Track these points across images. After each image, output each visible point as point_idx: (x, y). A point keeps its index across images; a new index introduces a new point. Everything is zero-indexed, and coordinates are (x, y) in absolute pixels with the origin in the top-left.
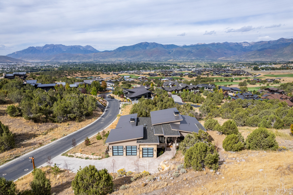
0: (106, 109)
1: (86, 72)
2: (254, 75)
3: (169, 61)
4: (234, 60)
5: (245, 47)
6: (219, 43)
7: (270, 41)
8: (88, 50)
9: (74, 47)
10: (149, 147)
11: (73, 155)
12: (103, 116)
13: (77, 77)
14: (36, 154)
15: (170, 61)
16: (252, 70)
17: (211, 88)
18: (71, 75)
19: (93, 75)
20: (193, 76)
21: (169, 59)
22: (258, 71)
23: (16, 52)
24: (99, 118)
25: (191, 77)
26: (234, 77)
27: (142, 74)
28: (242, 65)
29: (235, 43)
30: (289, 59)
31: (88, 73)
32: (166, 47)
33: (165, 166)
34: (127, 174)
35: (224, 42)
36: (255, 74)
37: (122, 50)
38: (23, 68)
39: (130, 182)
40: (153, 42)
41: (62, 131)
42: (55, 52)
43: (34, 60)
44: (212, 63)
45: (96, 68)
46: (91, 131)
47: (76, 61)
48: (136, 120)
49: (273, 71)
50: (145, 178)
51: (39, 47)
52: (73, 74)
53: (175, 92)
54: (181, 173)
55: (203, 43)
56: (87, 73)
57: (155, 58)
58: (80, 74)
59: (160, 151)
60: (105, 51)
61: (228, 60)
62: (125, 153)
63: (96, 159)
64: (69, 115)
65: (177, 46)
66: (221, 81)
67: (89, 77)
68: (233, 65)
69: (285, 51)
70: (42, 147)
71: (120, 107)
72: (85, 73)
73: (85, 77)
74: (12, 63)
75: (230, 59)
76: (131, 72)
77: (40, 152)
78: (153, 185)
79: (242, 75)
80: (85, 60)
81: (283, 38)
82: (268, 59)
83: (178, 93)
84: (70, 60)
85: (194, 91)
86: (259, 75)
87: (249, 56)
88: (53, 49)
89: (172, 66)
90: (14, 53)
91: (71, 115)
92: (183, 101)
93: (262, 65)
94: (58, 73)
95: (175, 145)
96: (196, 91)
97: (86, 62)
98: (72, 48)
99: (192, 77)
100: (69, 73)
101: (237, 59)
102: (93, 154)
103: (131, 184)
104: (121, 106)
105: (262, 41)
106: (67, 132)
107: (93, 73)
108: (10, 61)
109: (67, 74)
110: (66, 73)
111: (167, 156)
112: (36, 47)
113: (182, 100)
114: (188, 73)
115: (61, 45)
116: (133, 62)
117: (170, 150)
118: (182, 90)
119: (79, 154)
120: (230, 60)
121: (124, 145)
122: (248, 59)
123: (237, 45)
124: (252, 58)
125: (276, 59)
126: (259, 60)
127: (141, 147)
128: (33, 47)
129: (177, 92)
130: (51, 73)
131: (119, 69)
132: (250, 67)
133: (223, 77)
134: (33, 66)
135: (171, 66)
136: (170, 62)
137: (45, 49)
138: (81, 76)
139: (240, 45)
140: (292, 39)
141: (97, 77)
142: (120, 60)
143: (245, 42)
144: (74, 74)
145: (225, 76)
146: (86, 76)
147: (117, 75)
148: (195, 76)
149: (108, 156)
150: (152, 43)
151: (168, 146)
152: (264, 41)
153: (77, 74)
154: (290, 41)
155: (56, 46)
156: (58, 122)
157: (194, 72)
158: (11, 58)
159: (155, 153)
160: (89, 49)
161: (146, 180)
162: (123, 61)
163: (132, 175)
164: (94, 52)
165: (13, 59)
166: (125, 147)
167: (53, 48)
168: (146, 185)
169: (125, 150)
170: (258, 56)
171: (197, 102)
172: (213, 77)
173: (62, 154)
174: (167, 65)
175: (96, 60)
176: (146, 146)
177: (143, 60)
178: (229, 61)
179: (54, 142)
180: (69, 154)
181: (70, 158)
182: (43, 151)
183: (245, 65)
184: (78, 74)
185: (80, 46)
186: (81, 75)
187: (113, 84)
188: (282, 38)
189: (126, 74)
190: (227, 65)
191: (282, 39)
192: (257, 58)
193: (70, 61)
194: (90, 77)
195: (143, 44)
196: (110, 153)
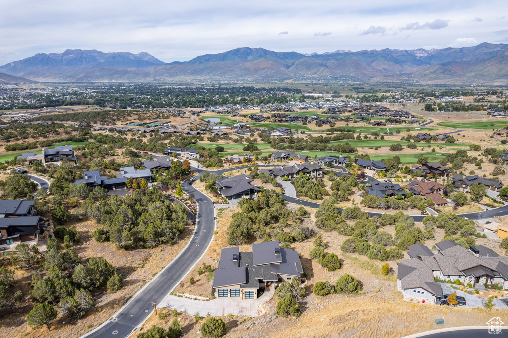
0: (197, 220)
1: (146, 114)
2: (422, 123)
3: (286, 82)
4: (398, 83)
5: (421, 57)
6: (375, 51)
7: (464, 48)
8: (144, 62)
9: (119, 55)
10: (250, 291)
11: (182, 295)
12: (196, 233)
13: (132, 123)
14: (147, 294)
15: (288, 83)
16: (422, 109)
17: (343, 163)
18: (121, 119)
19: (158, 120)
20: (324, 123)
21: (287, 79)
22: (432, 112)
23: (13, 63)
24: (193, 237)
25: (319, 126)
26: (389, 126)
27: (239, 116)
28: (410, 95)
29: (402, 51)
30: (492, 82)
31: (150, 116)
32: (282, 56)
33: (263, 309)
34: (234, 317)
35: (384, 48)
36: (425, 121)
37: (205, 62)
38: (31, 98)
39: (237, 325)
40: (258, 47)
41: (158, 261)
42: (85, 63)
43: (46, 77)
44: (362, 88)
45: (161, 99)
46: (188, 260)
47: (124, 81)
48: (238, 259)
49: (455, 112)
50: (247, 322)
51: (54, 54)
52: (124, 117)
53: (288, 177)
54: (272, 319)
55: (346, 50)
56: (148, 115)
57: (263, 76)
58: (137, 117)
59: (260, 292)
60: (175, 63)
61: (389, 82)
62: (229, 295)
63: (204, 300)
64: (160, 239)
65: (301, 56)
66: (366, 138)
67: (152, 123)
68: (396, 95)
69: (488, 67)
70: (147, 285)
71: (215, 216)
72: (145, 116)
73: (146, 124)
74: (8, 84)
75: (392, 80)
76: (221, 109)
77: (149, 291)
78: (252, 329)
79: (402, 122)
80: (139, 79)
81: (487, 43)
82: (458, 81)
83: (292, 178)
84: (112, 79)
85: (315, 174)
86: (431, 122)
87: (425, 75)
88: (81, 58)
89: (292, 93)
90: (10, 64)
91: (163, 238)
92: (297, 196)
93: (442, 97)
94: (99, 115)
95: (274, 285)
96: (318, 173)
97: (142, 84)
98: (114, 57)
99: (322, 126)
100: (118, 116)
101: (404, 80)
102: (201, 295)
103: (238, 327)
104: (216, 212)
105: (450, 48)
106: (164, 263)
107: (159, 116)
108: (3, 80)
109: (115, 118)
110: (113, 115)
111: (267, 296)
112: (50, 54)
113: (297, 192)
114: (315, 117)
115: (95, 51)
116: (223, 84)
117: (269, 290)
118: (298, 174)
119: (187, 295)
120: (393, 82)
121: (229, 288)
122: (424, 80)
123: (406, 54)
124: (430, 79)
125: (470, 81)
126: (442, 83)
127: (244, 291)
128: (44, 54)
129: (290, 177)
130: (88, 116)
131: (200, 102)
132: (422, 101)
133: (371, 126)
134: (49, 91)
135: (290, 93)
136: (289, 85)
137: (65, 57)
138: (138, 122)
139: (411, 54)
140: (501, 44)
141: (166, 124)
142: (200, 80)
143: (420, 49)
144: (127, 117)
145: (375, 125)
146: (148, 122)
147: (198, 116)
148: (326, 124)
149: (215, 298)
150: (257, 49)
151: (268, 286)
152: (454, 48)
153: (131, 116)
154: (499, 49)
155: (87, 52)
156: (150, 247)
157: (326, 114)
158: (6, 75)
159: (256, 296)
160: (146, 59)
161: (249, 324)
162: (206, 81)
163: (237, 319)
164: (154, 65)
165: (10, 76)
166: (229, 290)
167: (80, 56)
168: (248, 328)
169: (229, 293)
170: (441, 75)
171: (316, 198)
172: (356, 125)
173: (169, 293)
174: (283, 91)
175: (158, 80)
176: (248, 290)
177: (241, 81)
178: (391, 83)
179: (155, 277)
180: (177, 294)
181: (179, 298)
182: (150, 290)
183: (415, 95)
184: (133, 118)
185: (129, 53)
186: (138, 119)
187: (197, 155)
188: (485, 42)
189: (213, 114)
190: (385, 94)
191: (485, 45)
192: (439, 79)
193: (113, 81)
194: (154, 122)
195: (242, 51)
196: (216, 295)
